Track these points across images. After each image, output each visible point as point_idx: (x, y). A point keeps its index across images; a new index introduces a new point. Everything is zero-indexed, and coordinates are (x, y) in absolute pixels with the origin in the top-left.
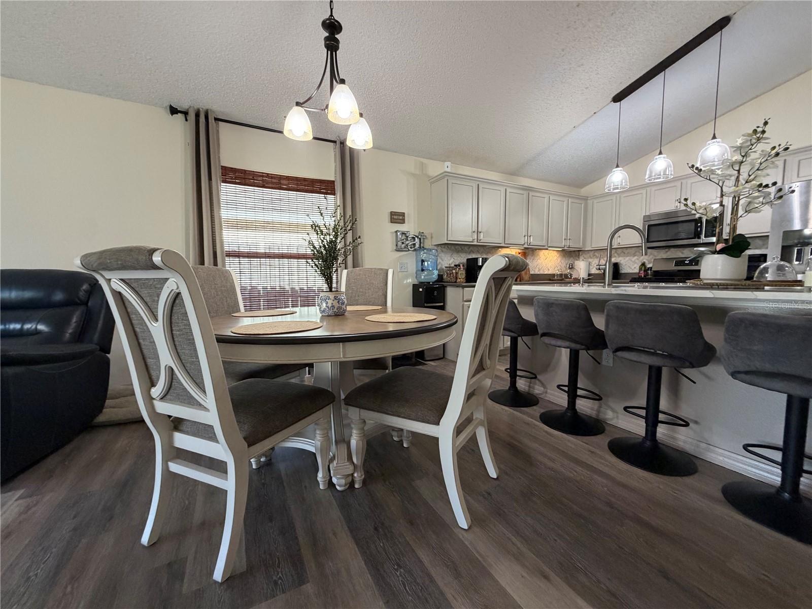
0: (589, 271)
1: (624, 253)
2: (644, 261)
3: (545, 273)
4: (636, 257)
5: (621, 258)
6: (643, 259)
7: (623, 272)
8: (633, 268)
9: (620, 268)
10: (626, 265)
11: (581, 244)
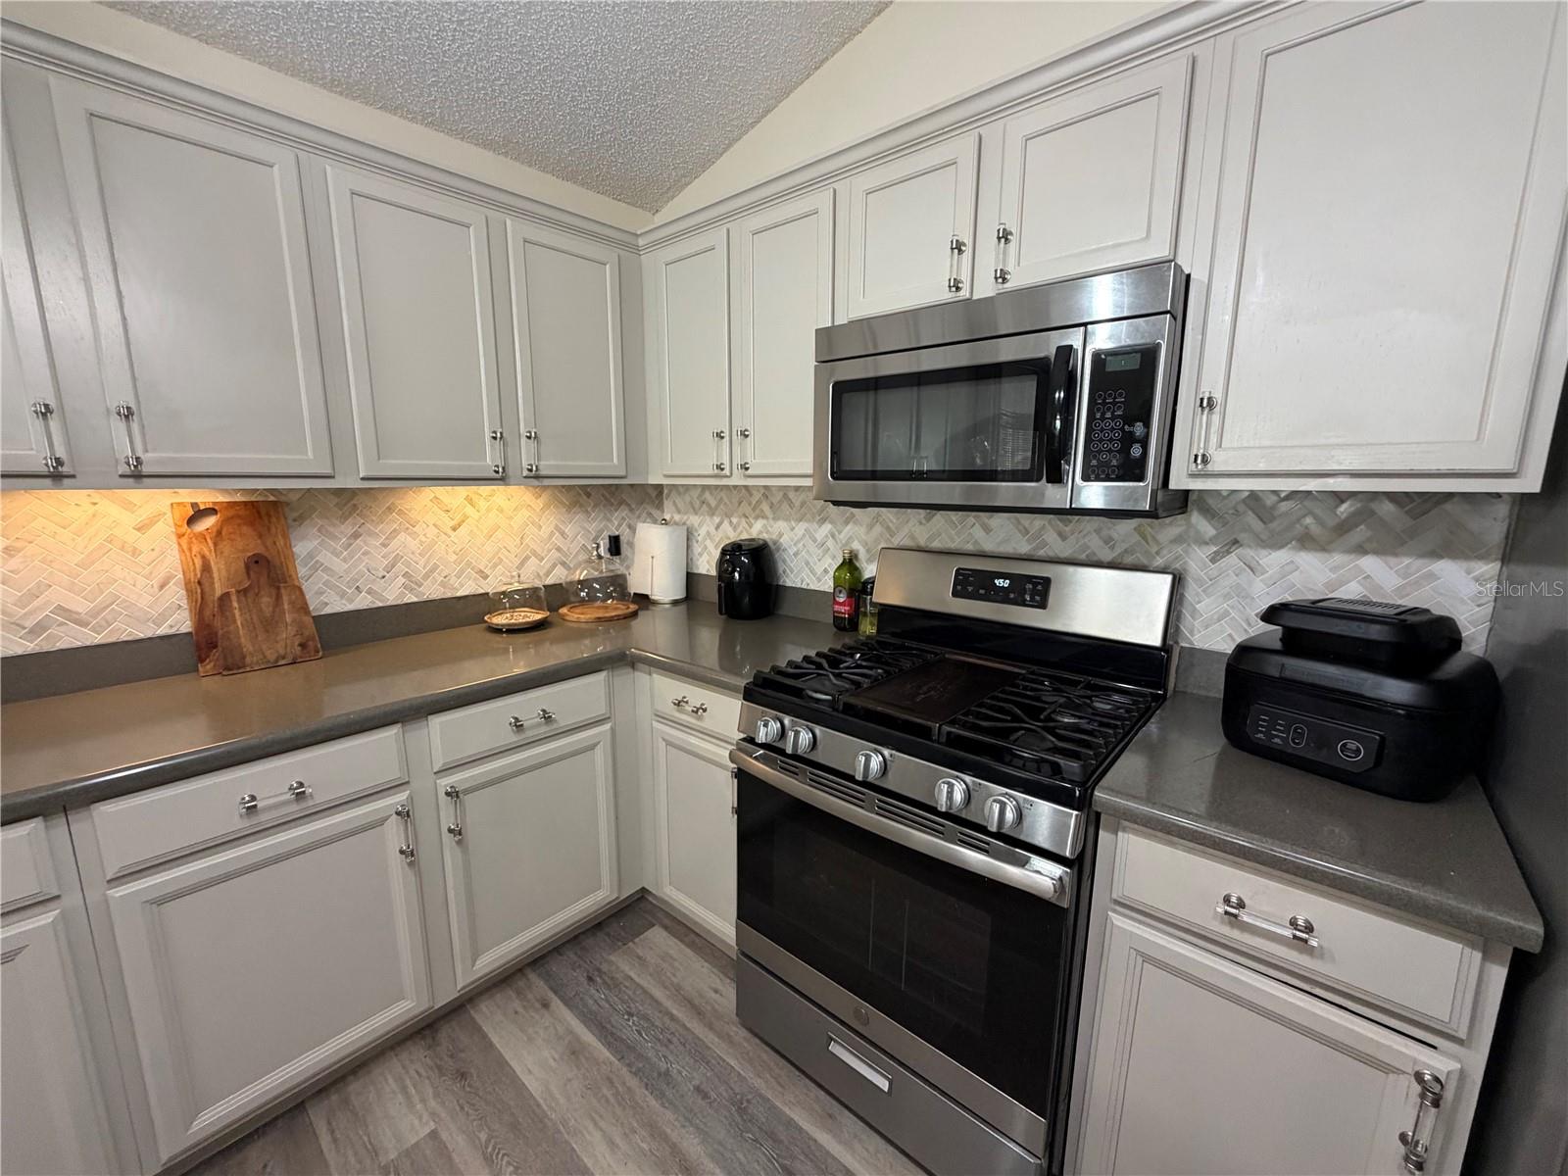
0: (689, 561)
1: (791, 504)
2: (856, 546)
3: (459, 594)
4: (827, 527)
5: (781, 525)
6: (850, 539)
7: (789, 584)
8: (819, 571)
9: (781, 567)
10: (796, 554)
11: (615, 460)
